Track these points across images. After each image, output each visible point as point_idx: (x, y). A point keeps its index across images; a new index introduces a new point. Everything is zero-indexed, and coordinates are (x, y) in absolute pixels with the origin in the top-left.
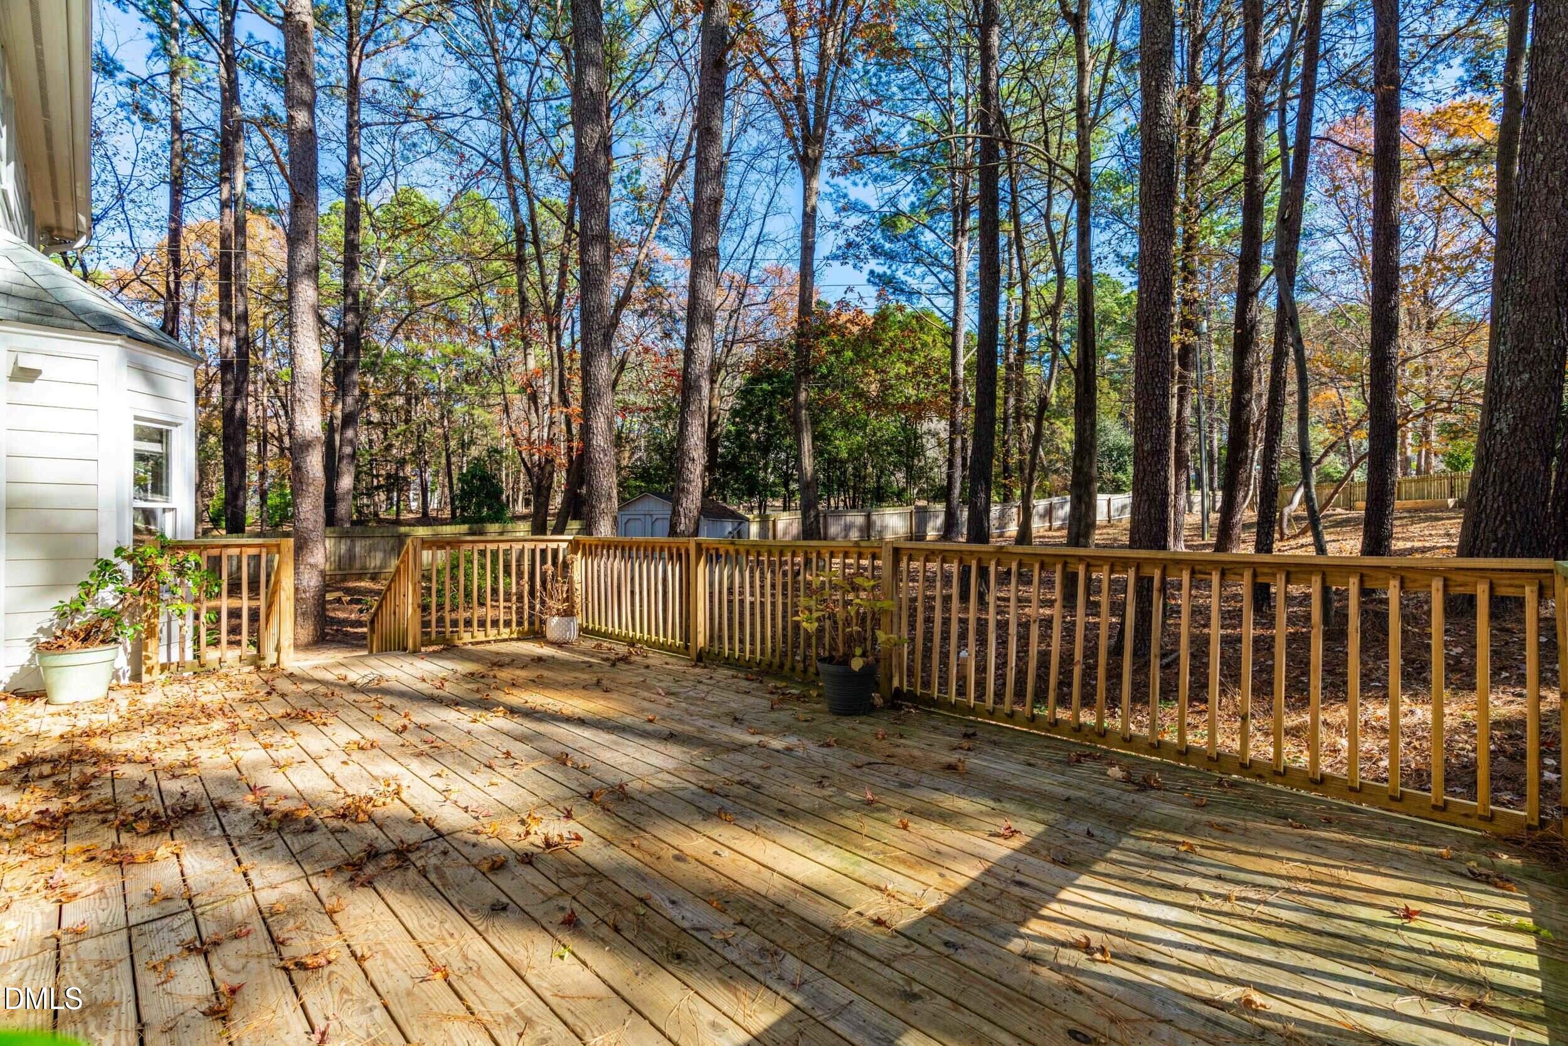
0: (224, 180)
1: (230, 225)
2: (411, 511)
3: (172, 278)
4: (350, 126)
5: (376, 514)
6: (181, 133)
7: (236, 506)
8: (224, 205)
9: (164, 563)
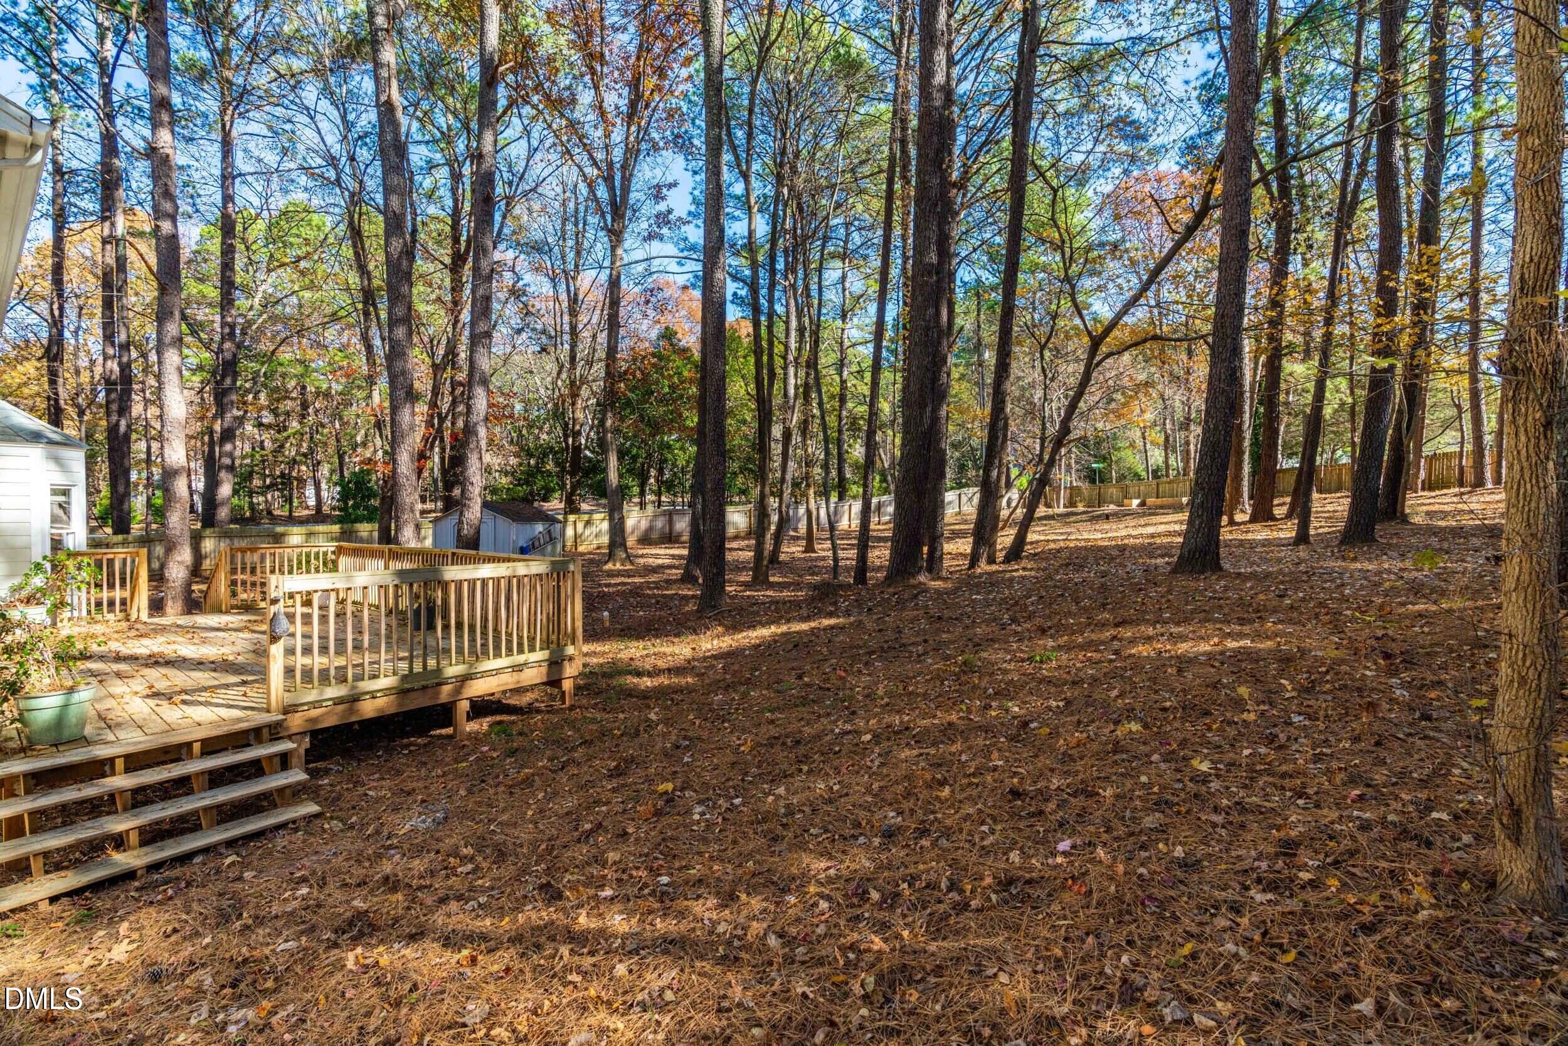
0: (104, 219)
1: (111, 261)
2: (307, 507)
3: (55, 306)
4: (224, 177)
5: (269, 513)
6: (63, 174)
7: (122, 510)
8: (105, 242)
9: (71, 564)
